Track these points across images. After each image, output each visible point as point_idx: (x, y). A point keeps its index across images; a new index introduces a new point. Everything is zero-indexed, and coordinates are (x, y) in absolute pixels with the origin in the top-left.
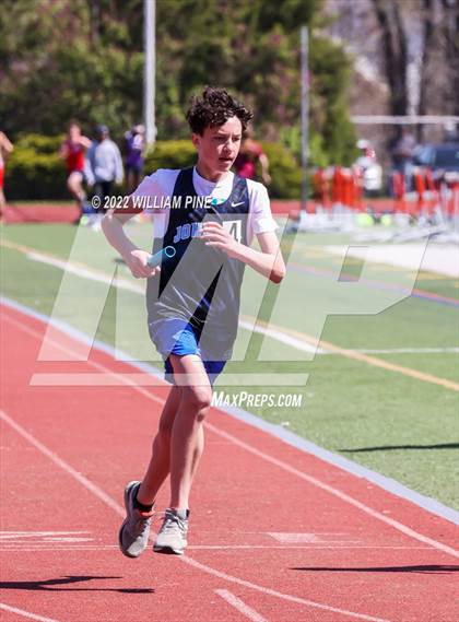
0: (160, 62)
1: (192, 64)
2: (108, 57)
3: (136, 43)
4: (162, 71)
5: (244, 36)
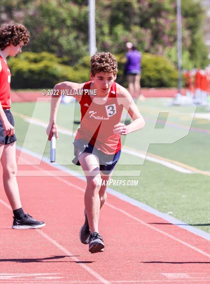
0: (98, 11)
1: (116, 12)
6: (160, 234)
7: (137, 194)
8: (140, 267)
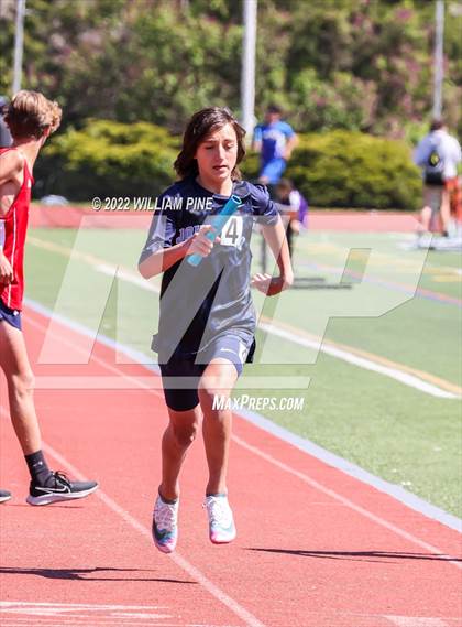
2: (200, 28)
3: (234, 14)
4: (266, 49)
5: (365, 11)
6: (384, 528)
7: (336, 440)
8: (340, 601)
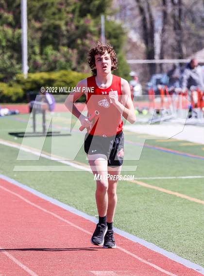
0: (29, 33)
1: (46, 34)
2: (4, 31)
3: (17, 24)
4: (31, 38)
5: (72, 20)
7: (67, 199)
8: (71, 266)
